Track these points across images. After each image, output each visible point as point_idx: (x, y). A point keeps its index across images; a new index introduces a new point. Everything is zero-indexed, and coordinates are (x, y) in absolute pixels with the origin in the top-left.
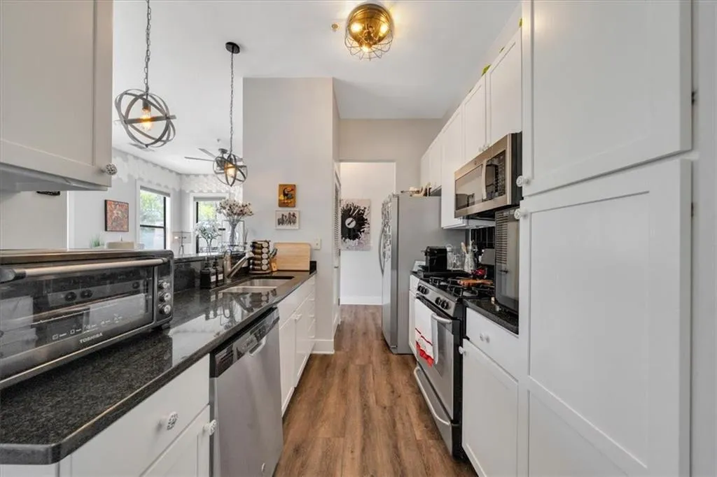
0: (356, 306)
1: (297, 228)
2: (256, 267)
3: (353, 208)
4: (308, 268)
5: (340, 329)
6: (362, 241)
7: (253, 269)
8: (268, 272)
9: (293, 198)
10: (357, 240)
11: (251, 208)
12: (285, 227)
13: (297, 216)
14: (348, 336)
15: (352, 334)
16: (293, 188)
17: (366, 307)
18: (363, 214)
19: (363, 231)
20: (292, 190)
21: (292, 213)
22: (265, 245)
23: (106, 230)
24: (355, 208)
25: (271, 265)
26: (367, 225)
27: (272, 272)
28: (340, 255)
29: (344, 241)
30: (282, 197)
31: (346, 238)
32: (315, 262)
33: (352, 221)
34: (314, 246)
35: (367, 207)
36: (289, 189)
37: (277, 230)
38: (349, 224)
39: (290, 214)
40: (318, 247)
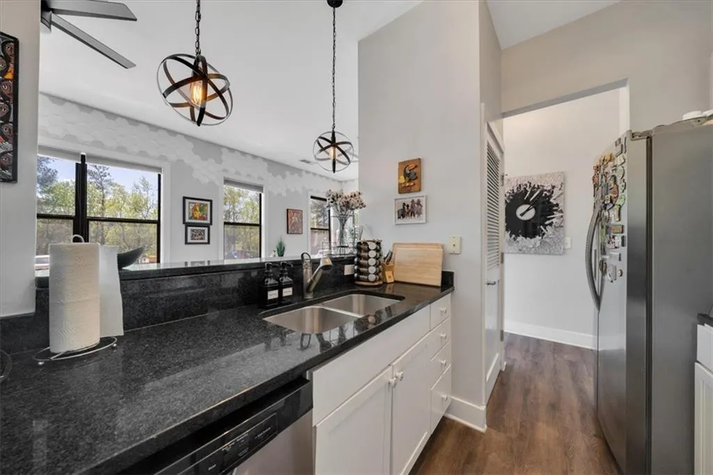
0: (538, 341)
1: (424, 221)
2: (361, 276)
3: (529, 190)
4: (438, 283)
5: (503, 380)
6: (547, 240)
7: (358, 279)
8: (376, 284)
9: (416, 178)
10: (538, 238)
11: (364, 198)
12: (408, 220)
13: (423, 203)
14: (516, 399)
15: (525, 399)
16: (417, 164)
17: (557, 348)
18: (550, 197)
19: (551, 224)
20: (416, 167)
21: (416, 200)
22: (372, 246)
23: (288, 233)
24: (533, 189)
25: (384, 275)
26: (557, 214)
27: (385, 283)
28: (502, 261)
29: (515, 239)
30: (403, 180)
31: (517, 235)
32: (451, 274)
33: (528, 210)
34: (450, 248)
35: (557, 184)
36: (412, 166)
37: (397, 225)
38: (522, 215)
39: (413, 201)
40: (457, 250)
